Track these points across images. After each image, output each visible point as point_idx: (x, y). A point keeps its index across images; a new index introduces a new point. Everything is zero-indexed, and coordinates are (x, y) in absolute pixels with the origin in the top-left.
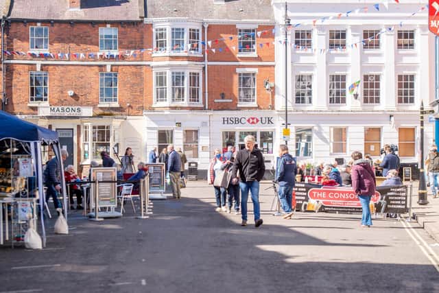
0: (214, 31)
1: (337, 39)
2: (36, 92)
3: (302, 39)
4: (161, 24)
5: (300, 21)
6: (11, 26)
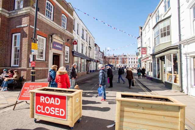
0: (123, 58)
1: (132, 59)
2: (111, 62)
3: (129, 59)
4: (119, 58)
5: (129, 58)
6: (109, 58)
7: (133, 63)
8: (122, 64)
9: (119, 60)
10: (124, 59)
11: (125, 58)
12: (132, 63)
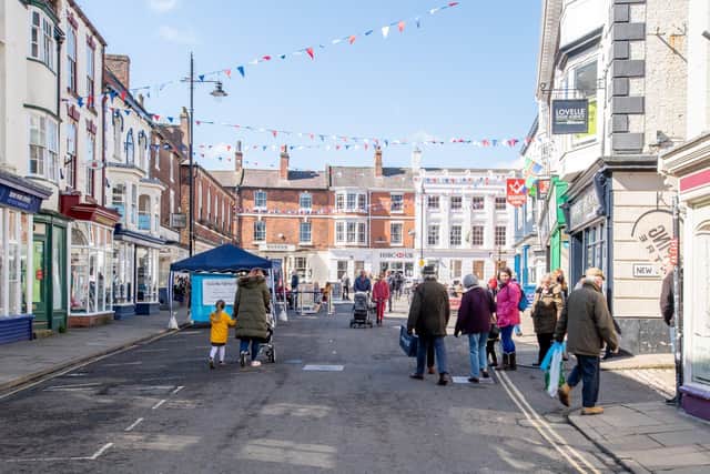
0: (375, 196)
1: (456, 202)
2: (258, 235)
3: (433, 202)
4: (341, 191)
5: (432, 191)
6: (242, 191)
7: (465, 245)
8: (362, 254)
9: (340, 215)
10: (387, 203)
11: (395, 191)
12: (455, 238)
